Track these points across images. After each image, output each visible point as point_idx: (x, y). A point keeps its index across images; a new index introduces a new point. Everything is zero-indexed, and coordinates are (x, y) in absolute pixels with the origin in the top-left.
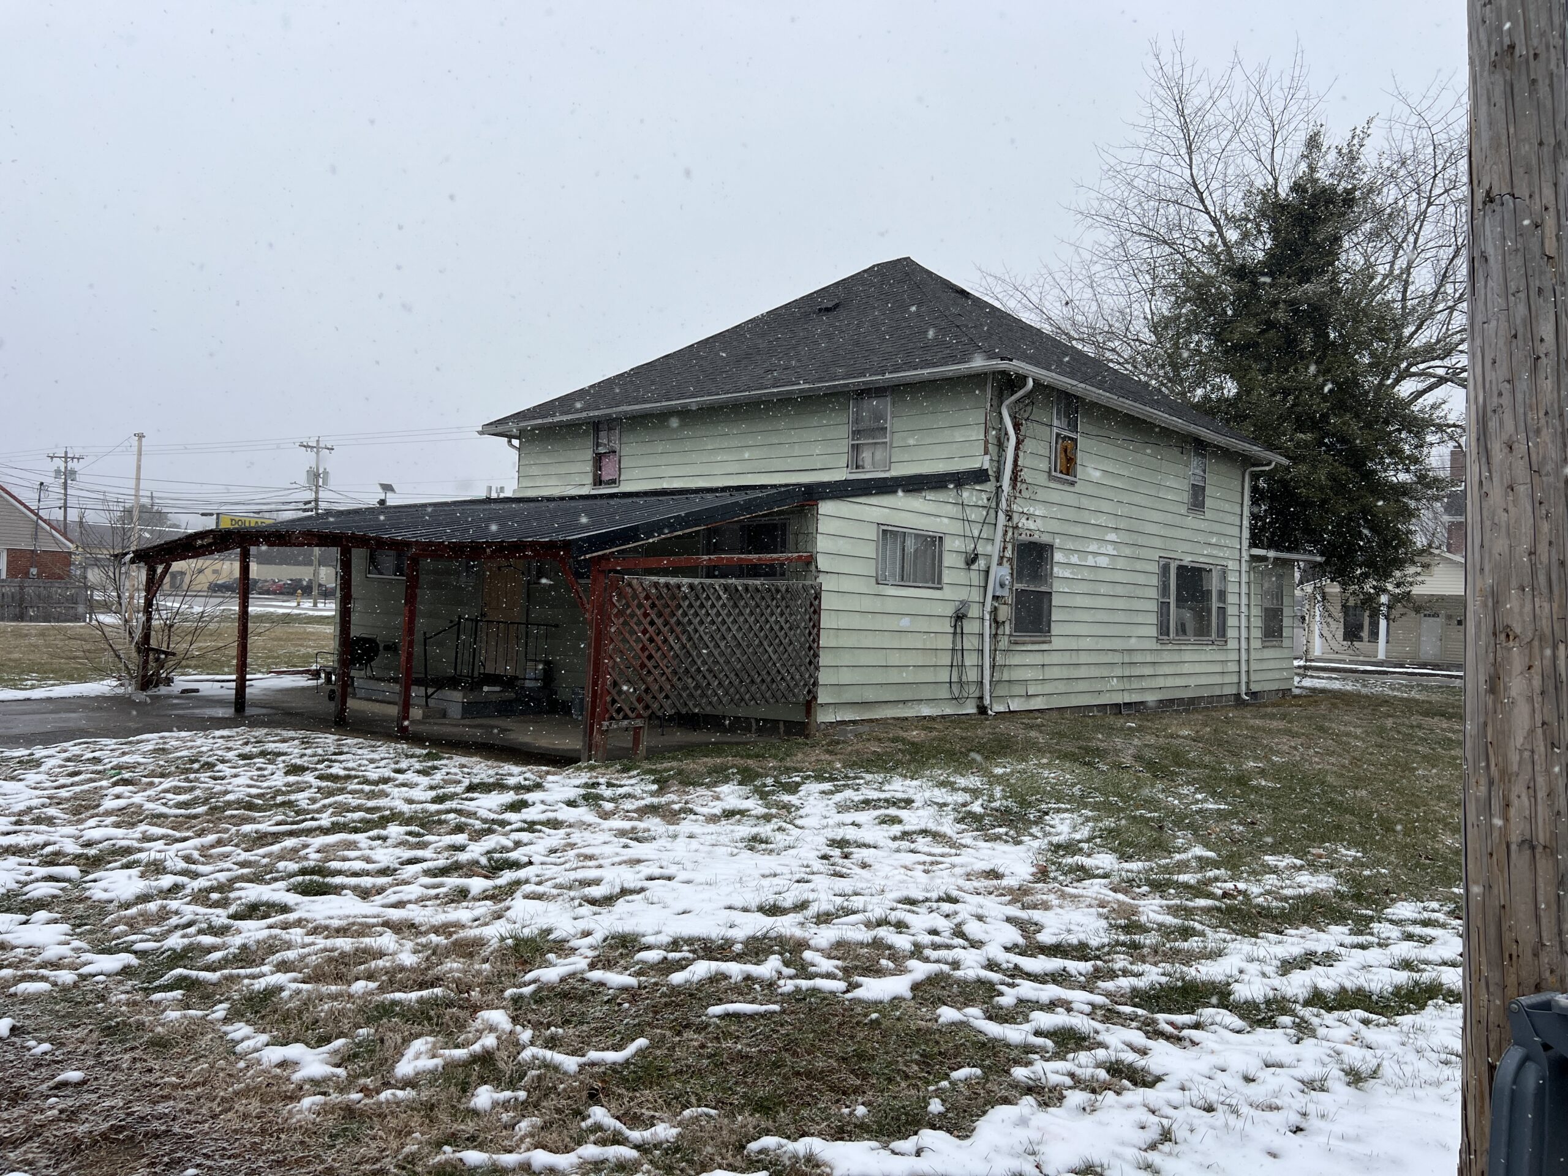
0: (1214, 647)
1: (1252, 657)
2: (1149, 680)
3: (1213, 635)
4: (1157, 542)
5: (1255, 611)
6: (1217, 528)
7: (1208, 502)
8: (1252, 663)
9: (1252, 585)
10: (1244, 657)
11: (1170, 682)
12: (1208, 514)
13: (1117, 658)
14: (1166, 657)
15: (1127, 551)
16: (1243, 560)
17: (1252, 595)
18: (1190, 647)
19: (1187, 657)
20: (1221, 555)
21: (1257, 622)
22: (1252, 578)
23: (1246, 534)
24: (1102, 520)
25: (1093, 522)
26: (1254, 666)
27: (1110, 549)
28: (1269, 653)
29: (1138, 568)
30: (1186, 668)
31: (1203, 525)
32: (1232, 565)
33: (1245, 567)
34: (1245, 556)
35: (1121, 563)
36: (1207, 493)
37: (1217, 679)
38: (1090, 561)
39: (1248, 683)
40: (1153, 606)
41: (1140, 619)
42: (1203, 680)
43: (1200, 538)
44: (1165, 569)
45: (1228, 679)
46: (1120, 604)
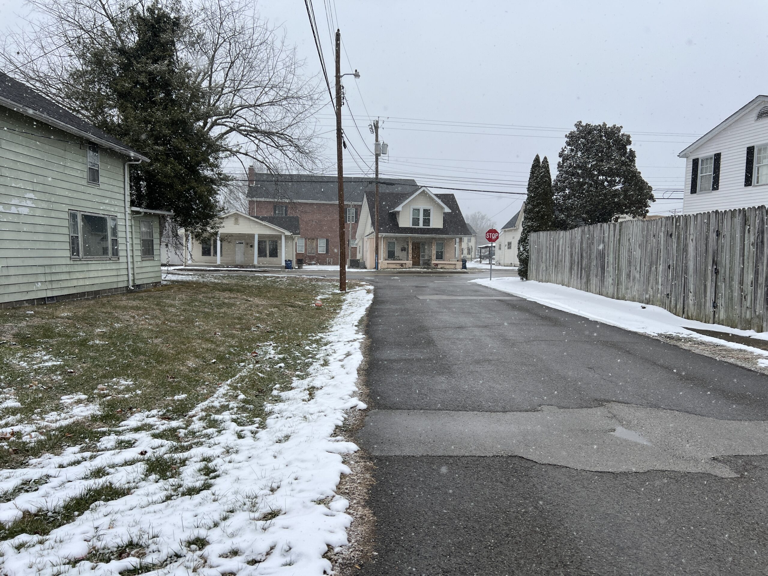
0: (111, 262)
1: (136, 266)
2: (66, 282)
3: (110, 255)
4: (67, 201)
5: (137, 241)
6: (108, 194)
7: (101, 179)
8: (135, 269)
9: (133, 227)
10: (130, 266)
11: (81, 283)
12: (101, 187)
13: (40, 270)
14: (77, 268)
15: (44, 205)
16: (127, 213)
17: (134, 233)
18: (94, 262)
19: (93, 267)
20: (113, 210)
21: (138, 247)
22: (133, 223)
23: (128, 199)
24: (21, 185)
25: (13, 185)
26: (137, 271)
27: (29, 203)
28: (145, 264)
29: (53, 215)
30: (92, 274)
31: (98, 192)
32: (119, 215)
33: (128, 217)
34: (128, 211)
35: (38, 212)
36: (100, 174)
37: (115, 279)
38: (14, 210)
39: (134, 280)
40: (66, 238)
41: (57, 246)
42: (104, 280)
43: (97, 199)
44: (73, 216)
45: (120, 279)
46: (42, 237)
